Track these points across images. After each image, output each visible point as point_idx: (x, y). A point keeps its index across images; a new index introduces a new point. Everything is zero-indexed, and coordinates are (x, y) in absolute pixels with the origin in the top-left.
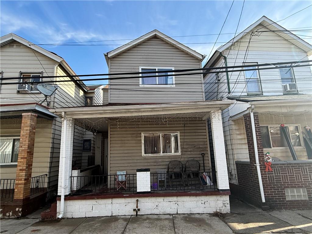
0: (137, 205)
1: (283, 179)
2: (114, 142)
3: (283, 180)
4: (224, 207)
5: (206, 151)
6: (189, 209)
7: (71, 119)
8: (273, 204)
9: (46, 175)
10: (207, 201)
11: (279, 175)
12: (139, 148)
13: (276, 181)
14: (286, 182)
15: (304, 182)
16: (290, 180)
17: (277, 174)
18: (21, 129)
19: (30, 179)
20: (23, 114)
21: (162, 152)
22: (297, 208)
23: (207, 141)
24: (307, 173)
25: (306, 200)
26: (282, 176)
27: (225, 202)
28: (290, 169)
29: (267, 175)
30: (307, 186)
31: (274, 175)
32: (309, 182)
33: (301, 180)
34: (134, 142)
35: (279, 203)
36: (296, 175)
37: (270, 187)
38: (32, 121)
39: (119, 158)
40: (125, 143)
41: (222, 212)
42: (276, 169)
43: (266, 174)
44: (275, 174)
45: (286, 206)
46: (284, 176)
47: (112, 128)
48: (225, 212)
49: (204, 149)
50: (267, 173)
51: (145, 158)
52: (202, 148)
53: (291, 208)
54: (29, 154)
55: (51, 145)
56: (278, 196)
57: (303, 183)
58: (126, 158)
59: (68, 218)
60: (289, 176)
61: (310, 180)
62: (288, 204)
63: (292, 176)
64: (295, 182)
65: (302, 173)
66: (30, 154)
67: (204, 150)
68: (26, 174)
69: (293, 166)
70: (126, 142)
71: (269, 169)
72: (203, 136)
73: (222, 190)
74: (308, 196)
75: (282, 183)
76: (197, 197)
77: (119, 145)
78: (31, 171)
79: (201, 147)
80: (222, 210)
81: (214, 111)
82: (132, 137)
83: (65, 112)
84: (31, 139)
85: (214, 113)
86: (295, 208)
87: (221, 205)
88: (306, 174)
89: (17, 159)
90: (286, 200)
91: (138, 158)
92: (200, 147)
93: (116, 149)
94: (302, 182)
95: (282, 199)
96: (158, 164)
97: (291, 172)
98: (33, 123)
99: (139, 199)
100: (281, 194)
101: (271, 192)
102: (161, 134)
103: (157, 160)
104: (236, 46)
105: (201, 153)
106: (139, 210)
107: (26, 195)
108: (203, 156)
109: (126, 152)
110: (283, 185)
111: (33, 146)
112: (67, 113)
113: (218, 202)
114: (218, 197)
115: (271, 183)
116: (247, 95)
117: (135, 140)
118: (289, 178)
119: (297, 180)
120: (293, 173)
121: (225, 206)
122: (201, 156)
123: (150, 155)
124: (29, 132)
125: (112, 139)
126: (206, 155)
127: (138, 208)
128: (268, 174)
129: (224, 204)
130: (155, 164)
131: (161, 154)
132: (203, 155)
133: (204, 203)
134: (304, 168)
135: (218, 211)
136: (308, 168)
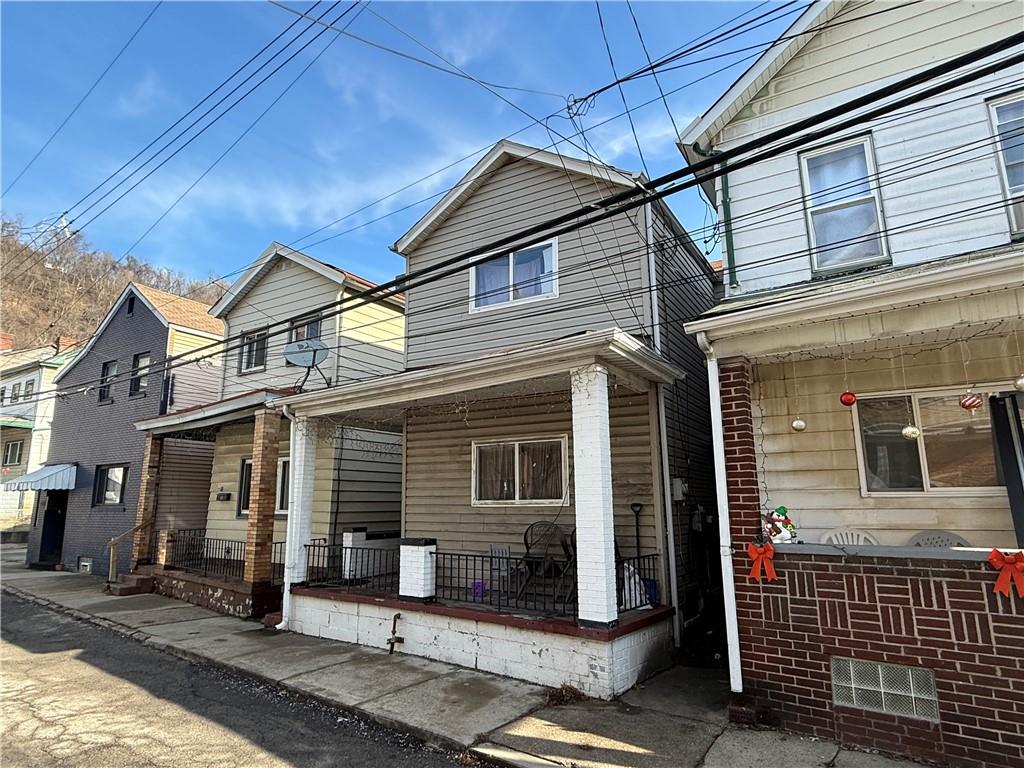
0: (394, 628)
1: (824, 618)
2: (414, 467)
3: (824, 622)
4: (591, 678)
5: (646, 495)
6: (502, 663)
7: (305, 418)
8: (779, 705)
9: (325, 540)
10: (547, 650)
11: (808, 598)
12: (465, 484)
13: (795, 620)
14: (838, 633)
15: (924, 642)
16: (854, 625)
17: (803, 594)
18: (252, 442)
19: (269, 544)
20: (256, 413)
21: (517, 497)
22: (879, 744)
23: (651, 464)
24: (941, 603)
25: (927, 724)
26: (822, 604)
27: (593, 662)
28: (860, 580)
29: (762, 595)
30: (937, 664)
31: (788, 596)
32: (952, 646)
33: (910, 630)
34: (454, 466)
35: (799, 709)
36: (885, 610)
37: (769, 642)
38: (268, 426)
39: (423, 510)
40: (435, 471)
41: (586, 693)
42: (801, 575)
43: (757, 590)
44: (793, 593)
45: (832, 725)
46: (832, 604)
47: (411, 432)
48: (592, 694)
49: (640, 489)
50: (761, 585)
51: (479, 513)
52: (635, 485)
53: (848, 738)
54: (263, 493)
55: (332, 475)
56: (800, 682)
57: (919, 646)
58: (437, 510)
59: (295, 633)
60: (852, 606)
61: (954, 640)
62: (838, 719)
63: (866, 608)
64: (880, 638)
65: (917, 602)
66: (266, 495)
67: (640, 493)
68: (260, 533)
69: (875, 571)
70: (439, 466)
71: (763, 573)
72: (639, 445)
73: (584, 622)
74: (942, 706)
75: (821, 634)
76: (523, 632)
77: (424, 476)
78: (270, 528)
79: (631, 481)
80: (587, 686)
81: (576, 369)
82: (451, 454)
83: (288, 406)
84: (268, 462)
85: (577, 377)
86: (869, 743)
87: (585, 670)
88: (935, 607)
89: (248, 503)
90: (831, 705)
91: (463, 510)
92: (628, 484)
93: (418, 484)
94: (915, 641)
95: (817, 694)
96: (509, 531)
97: (861, 592)
98: (273, 431)
99: (404, 614)
100: (813, 675)
101: (770, 659)
102: (517, 444)
103: (506, 518)
104: (772, 94)
105: (630, 503)
106: (400, 640)
107: (262, 576)
108: (637, 514)
109: (437, 493)
110: (822, 640)
111: (273, 479)
112: (293, 407)
113: (577, 657)
114: (576, 644)
115: (773, 626)
116: (813, 279)
117: (458, 462)
118: (853, 616)
119: (887, 628)
120: (872, 598)
121: (596, 675)
122: (631, 512)
123: (490, 503)
124: (261, 448)
125: (410, 460)
126: (648, 511)
127: (396, 635)
128: (765, 590)
129: (591, 667)
130: (502, 529)
131: (517, 501)
132: (638, 509)
133: (540, 654)
134: (926, 585)
135: (575, 685)
136: (947, 582)
